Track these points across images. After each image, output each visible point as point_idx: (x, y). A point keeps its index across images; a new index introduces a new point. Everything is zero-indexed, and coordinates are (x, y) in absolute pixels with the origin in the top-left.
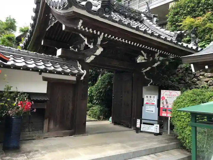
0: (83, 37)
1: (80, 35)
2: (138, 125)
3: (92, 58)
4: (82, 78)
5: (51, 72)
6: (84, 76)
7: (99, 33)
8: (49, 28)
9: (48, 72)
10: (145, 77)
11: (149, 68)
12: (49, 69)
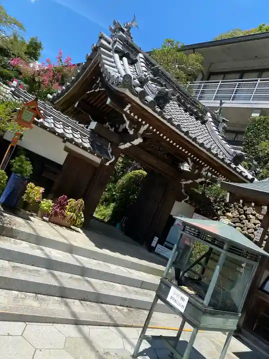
0: (126, 119)
1: (124, 115)
2: (154, 244)
3: (128, 145)
4: (108, 164)
5: (77, 144)
6: (110, 162)
7: (144, 122)
8: (91, 92)
9: (74, 143)
10: (183, 190)
11: (191, 181)
12: (76, 140)
